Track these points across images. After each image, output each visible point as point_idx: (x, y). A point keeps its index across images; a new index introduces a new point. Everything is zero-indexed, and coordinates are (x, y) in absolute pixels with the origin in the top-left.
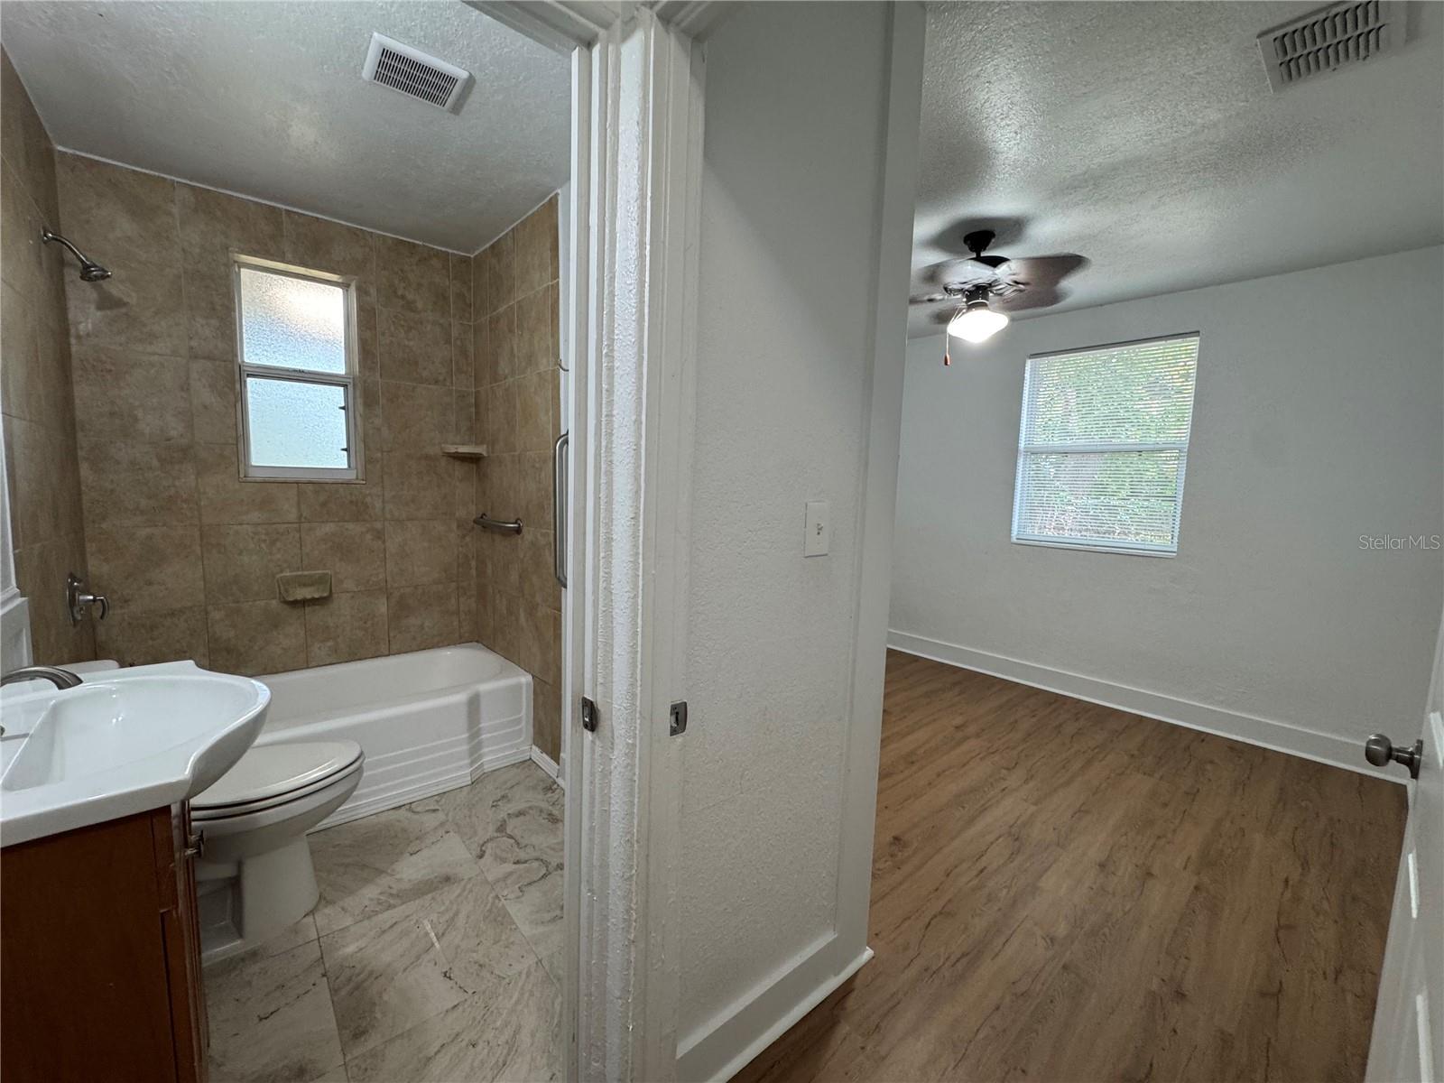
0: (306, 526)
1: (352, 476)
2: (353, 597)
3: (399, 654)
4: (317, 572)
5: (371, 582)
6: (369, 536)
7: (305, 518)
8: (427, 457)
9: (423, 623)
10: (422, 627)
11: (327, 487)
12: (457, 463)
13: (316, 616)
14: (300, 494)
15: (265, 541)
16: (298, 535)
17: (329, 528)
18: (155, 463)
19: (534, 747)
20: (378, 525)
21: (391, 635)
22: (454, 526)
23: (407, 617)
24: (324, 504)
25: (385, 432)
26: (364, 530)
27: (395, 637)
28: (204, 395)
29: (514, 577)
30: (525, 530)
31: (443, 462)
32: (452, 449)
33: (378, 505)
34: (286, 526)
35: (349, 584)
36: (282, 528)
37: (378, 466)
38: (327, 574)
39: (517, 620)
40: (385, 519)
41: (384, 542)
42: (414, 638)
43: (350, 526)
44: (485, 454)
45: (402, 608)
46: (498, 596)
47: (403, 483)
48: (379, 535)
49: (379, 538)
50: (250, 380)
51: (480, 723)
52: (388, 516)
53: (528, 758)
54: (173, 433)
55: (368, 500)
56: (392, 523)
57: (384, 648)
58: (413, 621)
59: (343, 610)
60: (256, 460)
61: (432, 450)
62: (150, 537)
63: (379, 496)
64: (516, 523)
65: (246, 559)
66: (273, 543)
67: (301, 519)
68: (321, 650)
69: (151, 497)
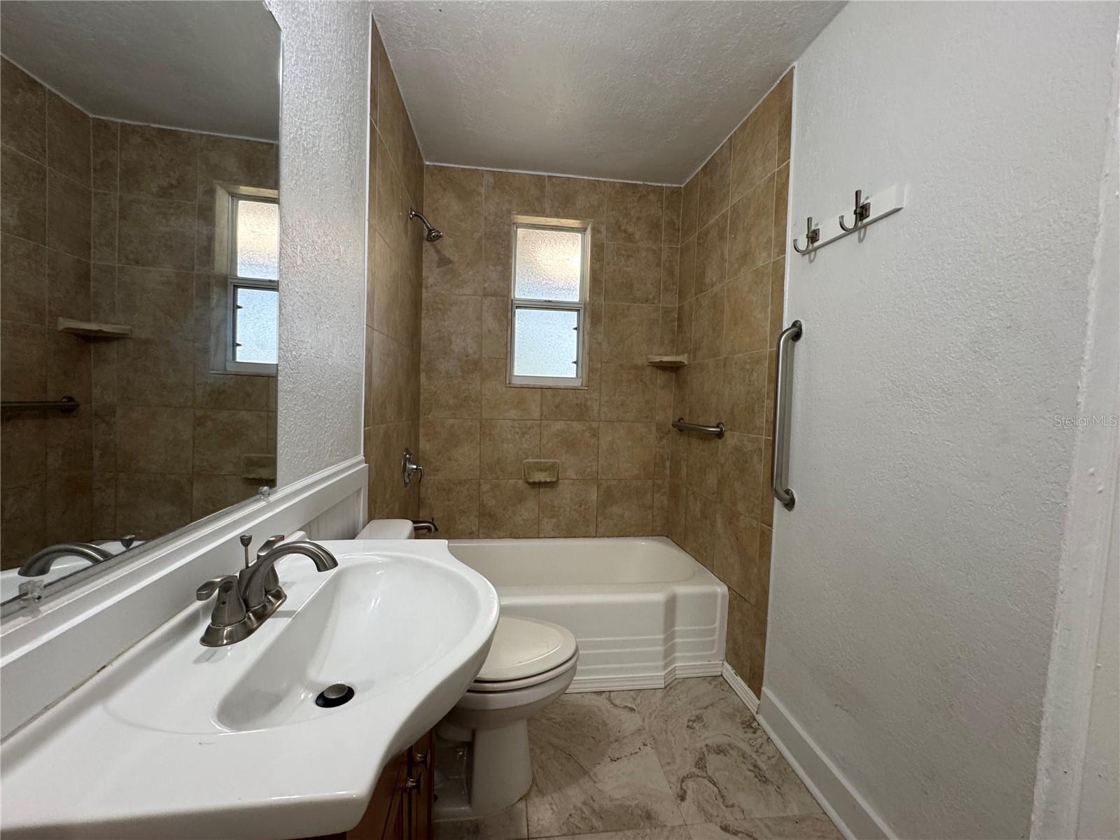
0: (545, 422)
1: (578, 384)
2: (573, 484)
3: (603, 537)
4: (550, 460)
5: (586, 474)
6: (587, 434)
7: (545, 416)
8: (636, 367)
9: (624, 513)
10: (622, 517)
11: (561, 391)
12: (659, 372)
13: (547, 496)
14: (543, 395)
15: (518, 433)
16: (538, 431)
17: (560, 425)
18: (459, 373)
19: (725, 663)
20: (595, 425)
21: (599, 519)
22: (654, 428)
23: (611, 506)
24: (557, 406)
25: (605, 346)
26: (584, 428)
27: (601, 522)
28: (490, 323)
29: (712, 479)
30: (727, 434)
31: (648, 370)
32: (658, 359)
33: (596, 408)
34: (532, 421)
35: (571, 473)
36: (529, 423)
37: (598, 374)
38: (556, 462)
39: (713, 525)
40: (601, 420)
41: (598, 440)
42: (616, 525)
43: (575, 424)
44: (686, 362)
45: (608, 498)
46: (691, 498)
47: (615, 389)
48: (595, 433)
49: (595, 435)
50: (518, 311)
51: (674, 626)
52: (603, 417)
53: (719, 674)
54: (470, 351)
55: (589, 403)
56: (605, 423)
57: (592, 529)
58: (616, 510)
59: (565, 494)
60: (518, 371)
61: (639, 361)
62: (453, 426)
63: (596, 400)
64: (718, 427)
65: (505, 446)
66: (524, 434)
67: (542, 417)
68: (548, 525)
69: (455, 397)
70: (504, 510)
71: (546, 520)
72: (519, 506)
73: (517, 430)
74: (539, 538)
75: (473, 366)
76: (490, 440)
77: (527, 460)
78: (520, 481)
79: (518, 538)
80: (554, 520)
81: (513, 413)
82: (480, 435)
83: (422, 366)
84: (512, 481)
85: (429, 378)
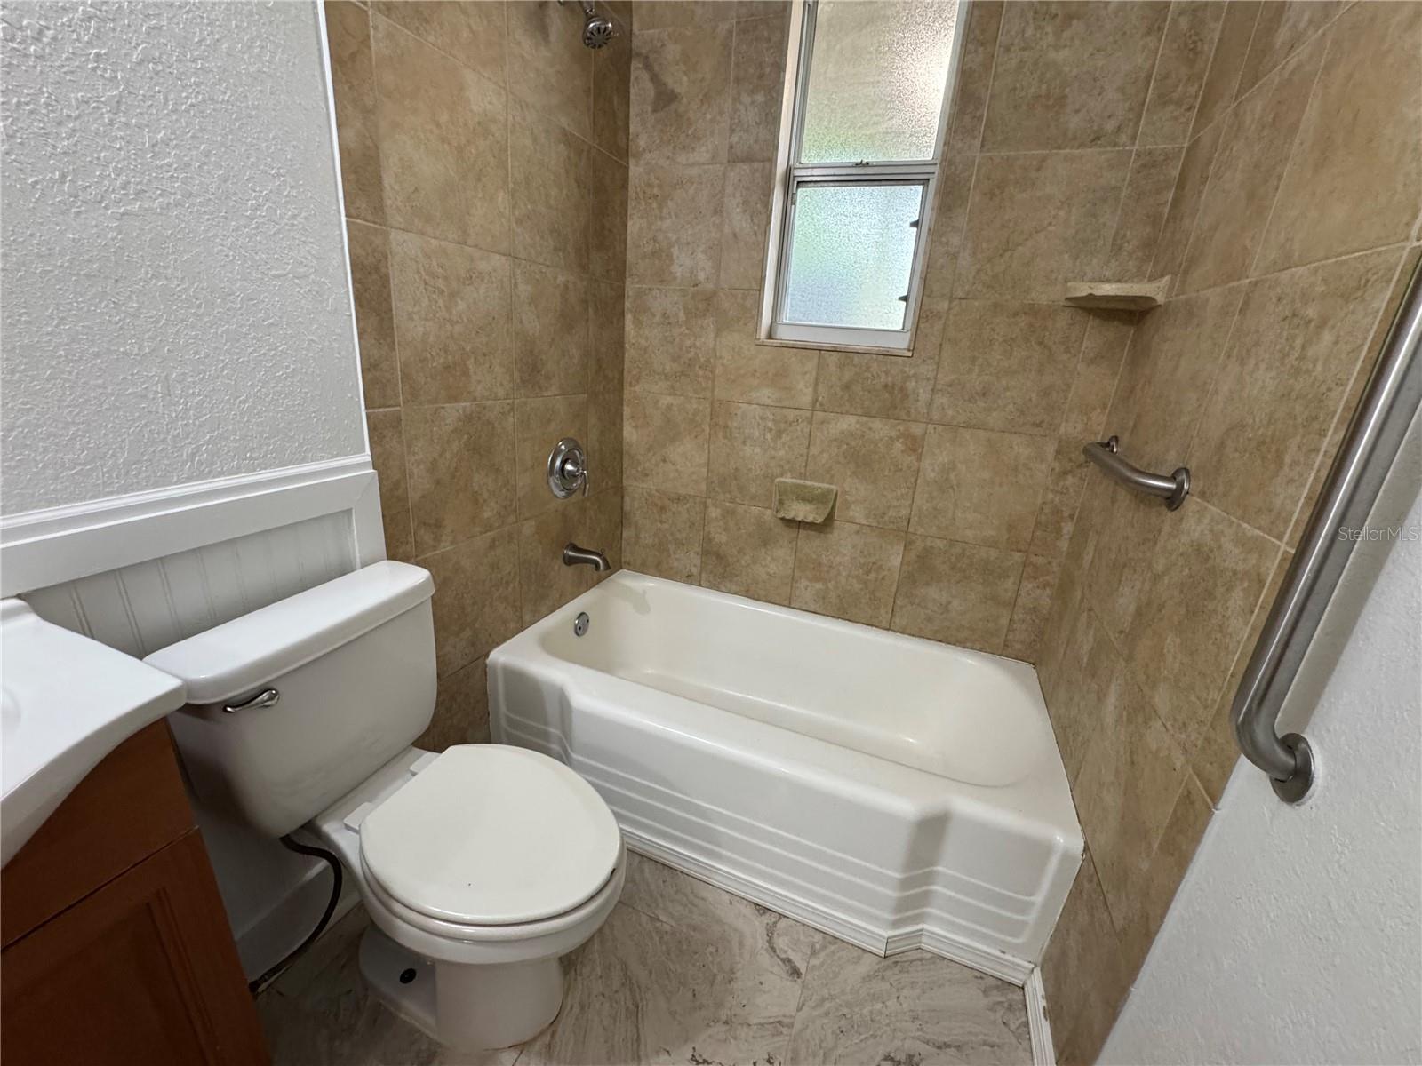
0: (819, 415)
1: (901, 344)
2: (858, 532)
3: (902, 633)
4: (820, 485)
5: (886, 518)
6: (899, 445)
7: (821, 405)
8: (1032, 310)
9: (949, 603)
10: (946, 608)
11: (856, 359)
12: (1093, 322)
13: (810, 545)
14: (821, 366)
16: (807, 430)
17: (847, 423)
19: (1037, 972)
20: (917, 429)
21: (898, 602)
22: (1051, 449)
23: (927, 584)
24: (847, 387)
26: (894, 434)
27: (901, 607)
28: (737, 218)
31: (1063, 320)
32: (1082, 290)
33: (924, 396)
34: (797, 412)
35: (857, 513)
36: (791, 414)
37: (939, 326)
38: (832, 490)
40: (930, 421)
41: (919, 460)
42: (929, 619)
43: (877, 424)
44: (1160, 299)
45: (921, 568)
47: (973, 360)
48: (915, 446)
49: (914, 451)
50: (802, 190)
51: (933, 864)
52: (936, 416)
53: (1020, 983)
55: (911, 385)
56: (940, 428)
57: (884, 615)
58: (934, 593)
59: (844, 545)
61: (1044, 296)
62: (669, 407)
63: (928, 379)
64: (1173, 478)
65: (748, 450)
66: (780, 433)
67: (815, 405)
68: (806, 588)
69: (675, 359)
70: (739, 552)
71: (804, 582)
72: (763, 551)
73: (770, 424)
74: (789, 607)
75: (705, 303)
76: (725, 437)
77: (782, 479)
78: (768, 512)
79: (758, 600)
80: (819, 586)
81: (766, 395)
82: (710, 425)
83: (628, 304)
84: (755, 510)
85: (638, 323)
